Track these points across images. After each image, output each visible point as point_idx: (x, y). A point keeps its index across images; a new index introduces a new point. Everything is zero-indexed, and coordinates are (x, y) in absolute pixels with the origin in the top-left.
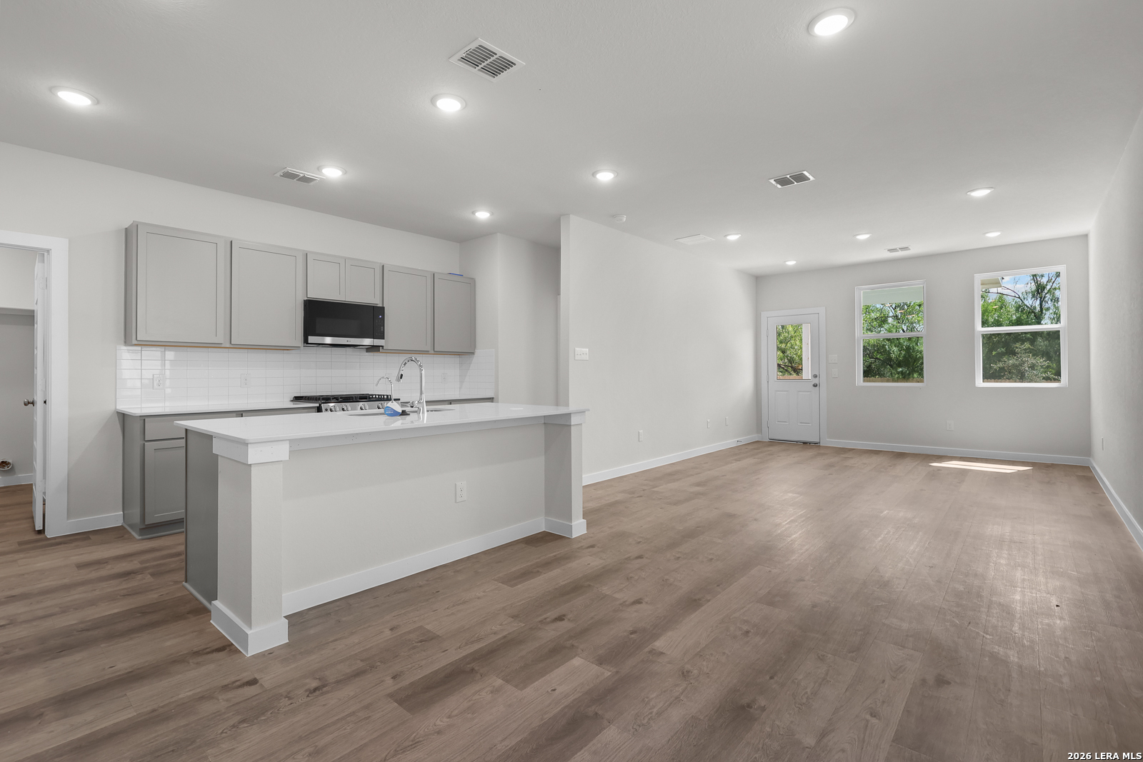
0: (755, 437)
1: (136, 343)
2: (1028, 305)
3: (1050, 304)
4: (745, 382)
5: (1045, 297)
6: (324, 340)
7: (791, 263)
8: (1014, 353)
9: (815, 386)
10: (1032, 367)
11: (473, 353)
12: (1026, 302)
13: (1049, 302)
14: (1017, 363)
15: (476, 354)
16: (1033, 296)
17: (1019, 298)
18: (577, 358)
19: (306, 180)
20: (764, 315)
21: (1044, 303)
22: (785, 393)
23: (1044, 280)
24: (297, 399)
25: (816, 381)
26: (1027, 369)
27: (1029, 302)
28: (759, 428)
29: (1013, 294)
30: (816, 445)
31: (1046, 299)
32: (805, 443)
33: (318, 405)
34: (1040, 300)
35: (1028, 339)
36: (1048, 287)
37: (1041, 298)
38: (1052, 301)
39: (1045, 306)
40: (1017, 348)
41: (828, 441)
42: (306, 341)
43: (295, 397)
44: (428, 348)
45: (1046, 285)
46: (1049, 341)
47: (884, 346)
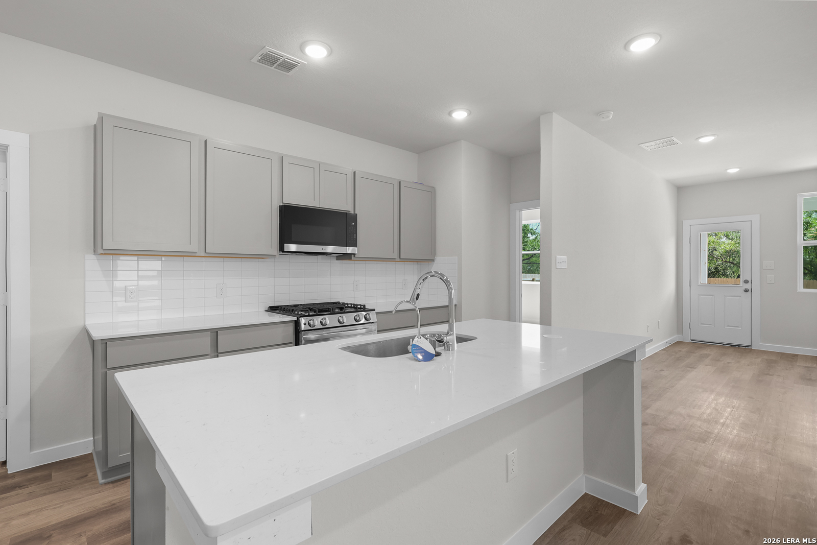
0: (676, 338)
1: (102, 252)
6: (297, 248)
7: (733, 171)
9: (746, 291)
11: (433, 260)
15: (436, 262)
18: (558, 266)
19: (288, 66)
20: (686, 224)
22: (711, 297)
24: (273, 309)
25: (748, 286)
28: (681, 329)
30: (746, 348)
32: (733, 346)
33: (295, 318)
41: (759, 345)
42: (281, 249)
43: (270, 307)
44: (396, 256)
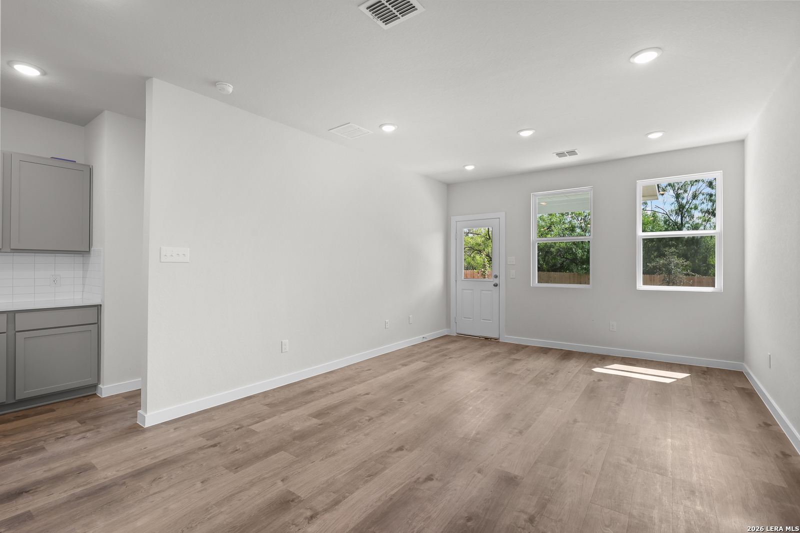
0: (444, 332)
2: (673, 219)
3: (688, 219)
4: (434, 280)
5: (684, 214)
7: (470, 168)
8: (664, 255)
9: (496, 285)
10: (677, 265)
11: (88, 252)
12: (671, 218)
13: (687, 218)
14: (666, 262)
16: (676, 213)
17: (667, 214)
18: (167, 259)
20: (454, 219)
21: (684, 218)
22: (470, 291)
23: (684, 201)
25: (496, 281)
26: (673, 267)
27: (673, 218)
28: (448, 325)
29: (662, 211)
30: (496, 340)
31: (685, 216)
32: (486, 339)
34: (681, 216)
35: (673, 245)
36: (687, 207)
37: (682, 214)
38: (689, 217)
39: (685, 221)
40: (666, 251)
41: (506, 338)
44: (1, 245)
45: (686, 205)
46: (687, 247)
47: (571, 249)
